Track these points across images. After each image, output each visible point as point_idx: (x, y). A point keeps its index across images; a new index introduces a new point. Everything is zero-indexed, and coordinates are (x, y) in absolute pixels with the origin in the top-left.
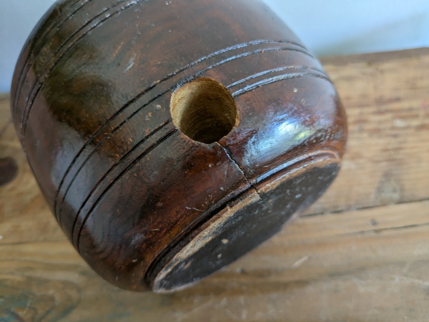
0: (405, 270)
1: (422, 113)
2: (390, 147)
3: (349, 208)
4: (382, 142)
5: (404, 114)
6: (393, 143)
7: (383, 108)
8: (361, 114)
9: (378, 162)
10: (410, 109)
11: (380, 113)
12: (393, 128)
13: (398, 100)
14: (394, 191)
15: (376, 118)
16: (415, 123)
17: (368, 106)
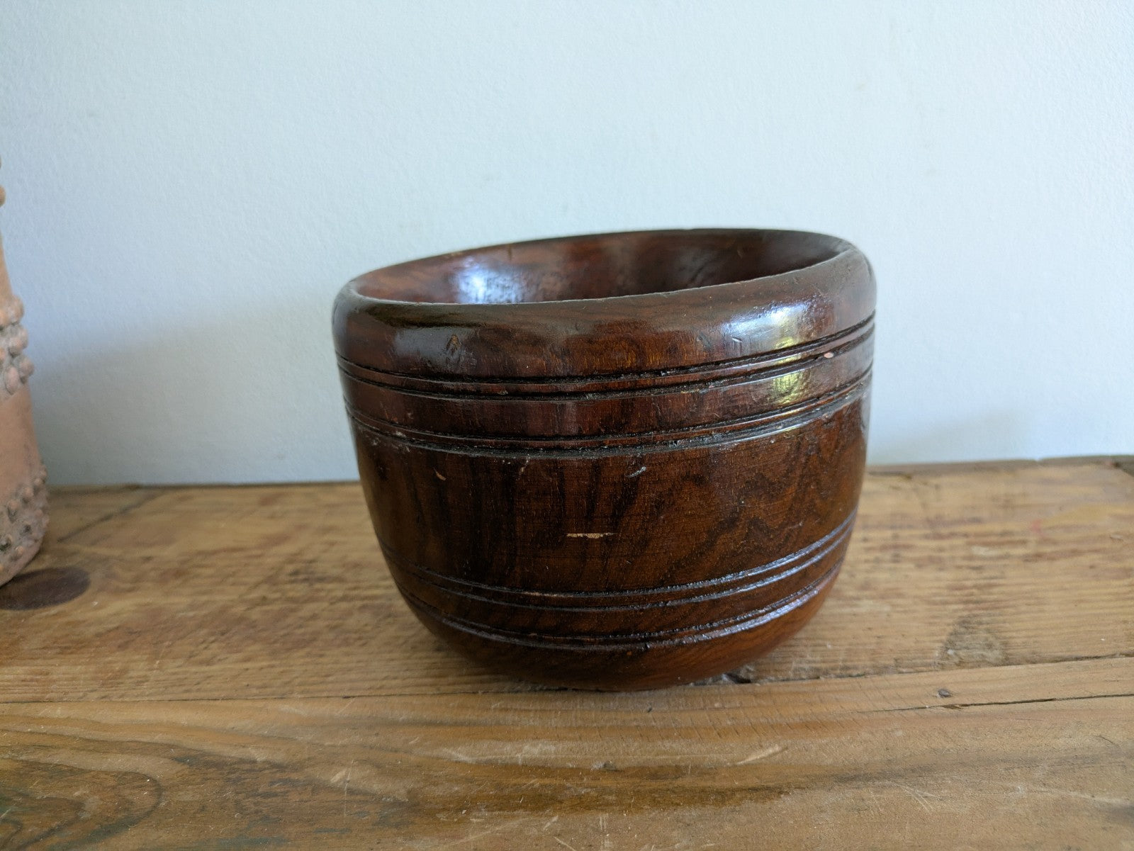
0: (1038, 774)
1: (1033, 538)
2: (969, 583)
3: (881, 670)
4: (948, 576)
5: (994, 539)
6: (973, 578)
7: (944, 531)
8: (896, 537)
9: (946, 603)
10: (1004, 534)
11: (939, 537)
12: (971, 558)
13: (977, 521)
14: (990, 646)
15: (934, 544)
16: (1020, 551)
17: (910, 527)
